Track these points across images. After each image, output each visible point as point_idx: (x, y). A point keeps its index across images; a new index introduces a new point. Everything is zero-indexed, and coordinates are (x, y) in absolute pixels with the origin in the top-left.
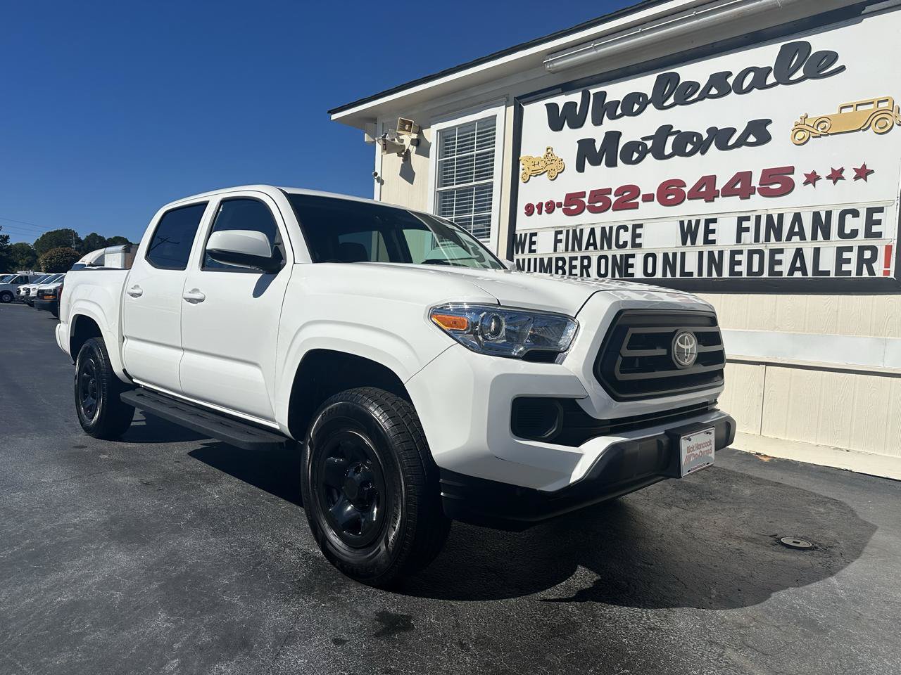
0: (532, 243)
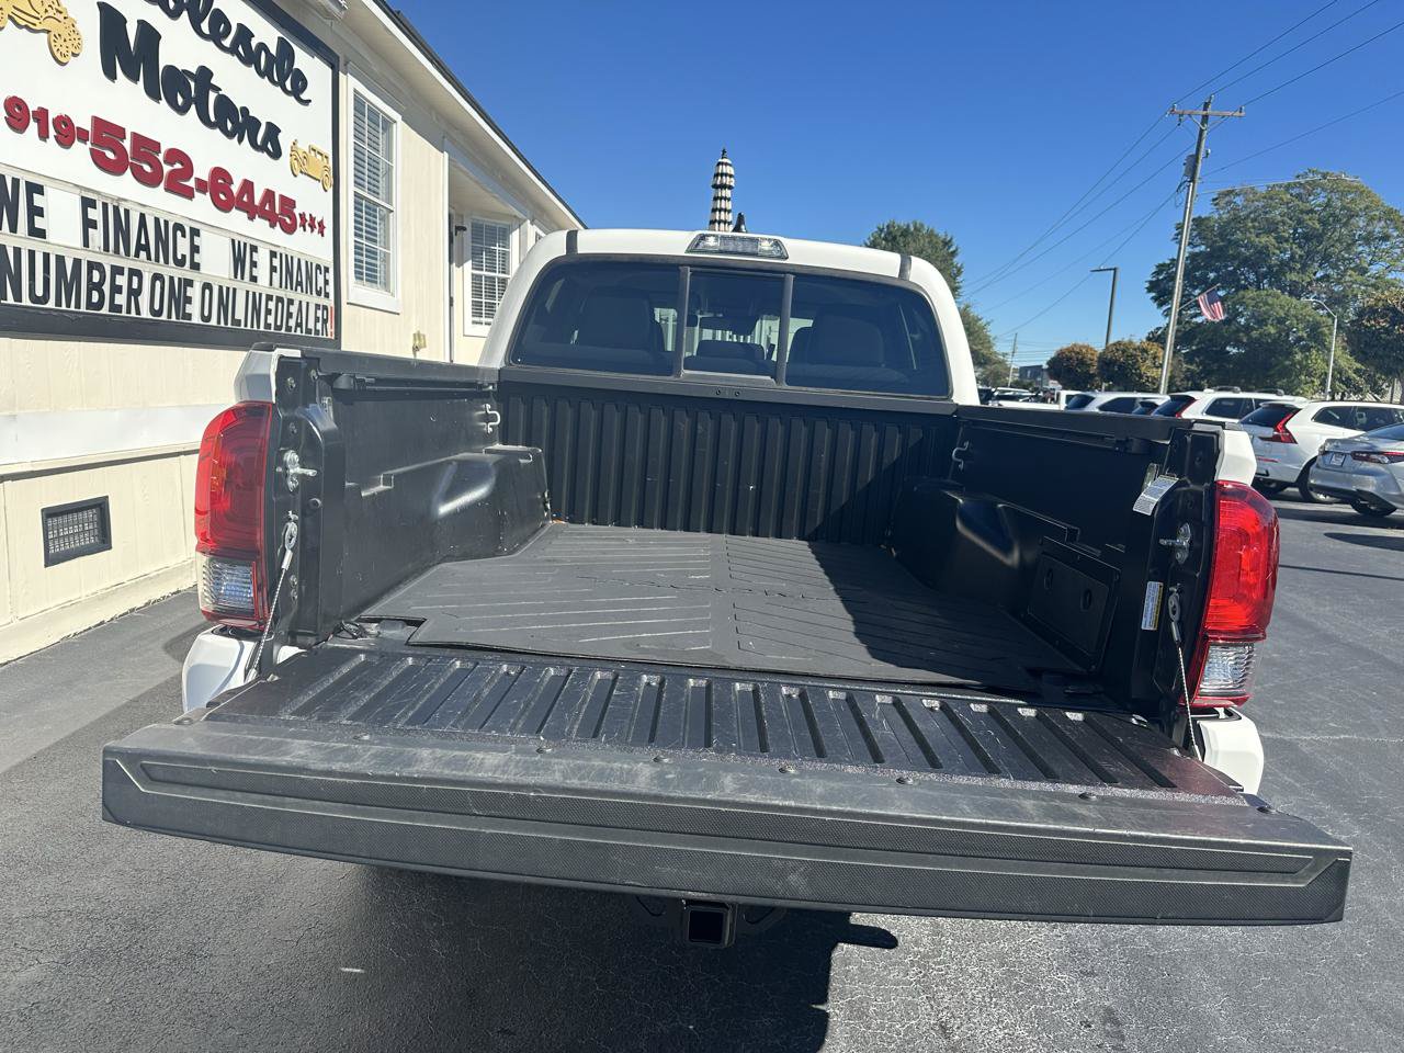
0: (34, 211)
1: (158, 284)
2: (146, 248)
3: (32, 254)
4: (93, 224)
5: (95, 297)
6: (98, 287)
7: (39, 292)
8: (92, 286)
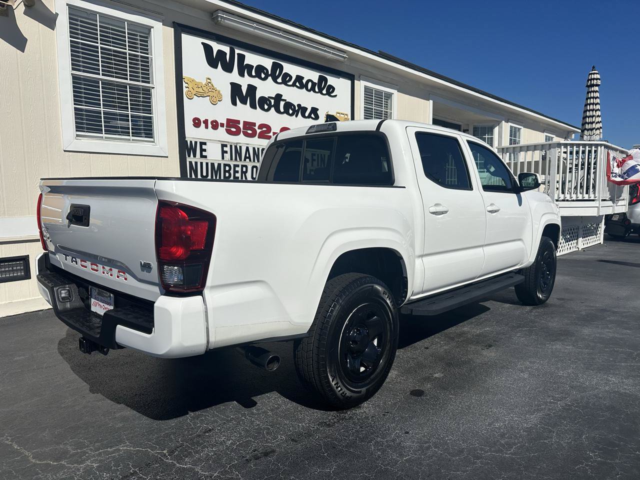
1: (255, 169)
2: (249, 158)
3: (202, 163)
4: (226, 152)
5: (227, 175)
6: (229, 171)
7: (205, 174)
8: (225, 171)
